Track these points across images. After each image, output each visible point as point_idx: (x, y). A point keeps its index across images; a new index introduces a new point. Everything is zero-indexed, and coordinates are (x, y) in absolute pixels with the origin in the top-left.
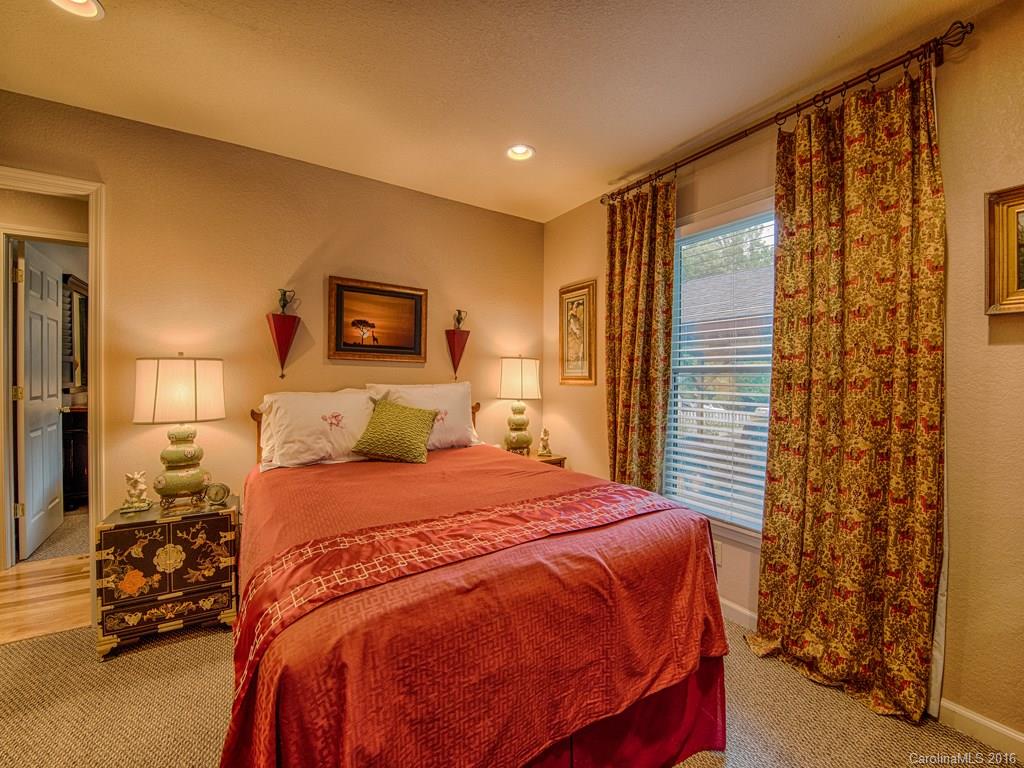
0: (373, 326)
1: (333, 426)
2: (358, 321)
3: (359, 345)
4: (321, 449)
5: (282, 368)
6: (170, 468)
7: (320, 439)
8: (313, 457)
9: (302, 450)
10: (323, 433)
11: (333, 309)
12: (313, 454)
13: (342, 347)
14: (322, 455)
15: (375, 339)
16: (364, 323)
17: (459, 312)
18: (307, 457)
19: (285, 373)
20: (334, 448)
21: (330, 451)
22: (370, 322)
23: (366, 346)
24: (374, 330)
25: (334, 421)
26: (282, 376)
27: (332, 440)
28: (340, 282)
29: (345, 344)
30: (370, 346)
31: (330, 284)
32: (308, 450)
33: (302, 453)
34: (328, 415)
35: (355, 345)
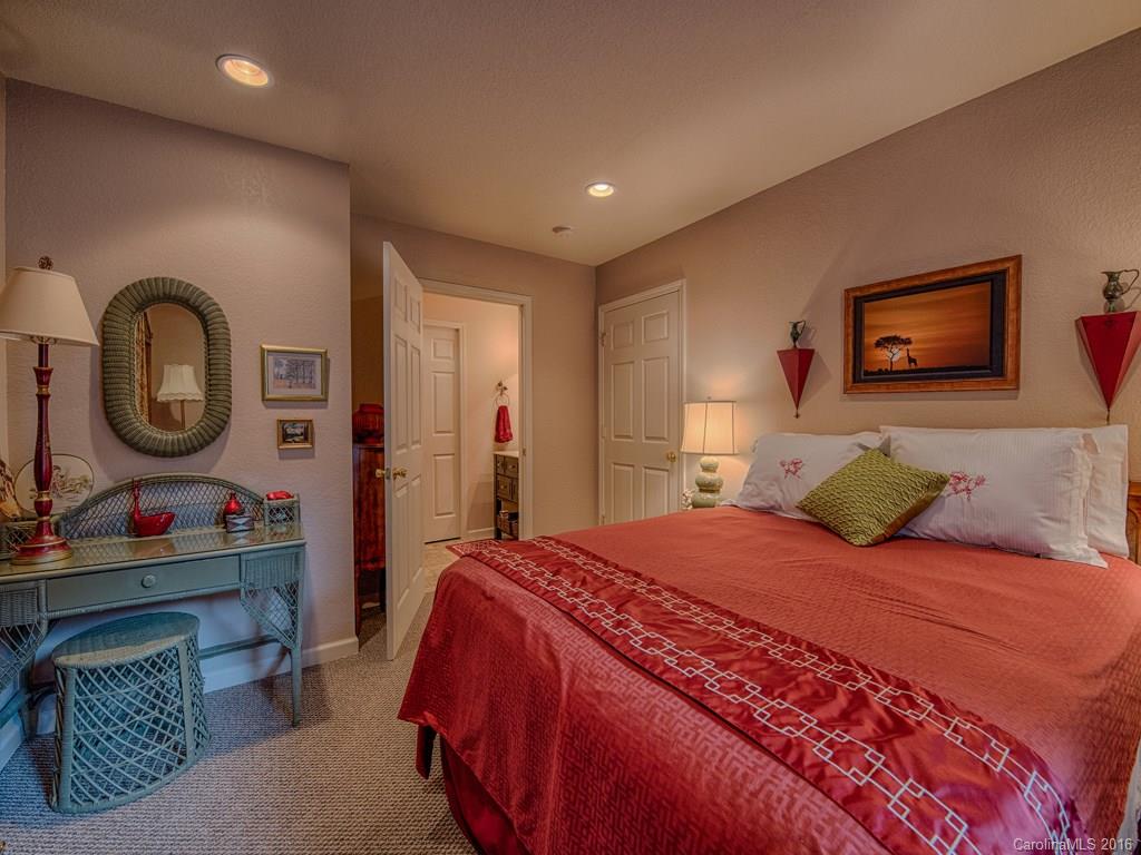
0: (908, 342)
1: (790, 475)
2: (884, 339)
3: (887, 372)
4: (771, 497)
5: (797, 406)
6: (701, 490)
7: (772, 485)
8: (763, 503)
9: (754, 493)
10: (777, 479)
11: (851, 330)
12: (763, 501)
13: (863, 377)
14: (772, 503)
15: (911, 360)
16: (894, 340)
17: (1111, 276)
18: (758, 502)
19: (800, 412)
20: (784, 499)
21: (779, 500)
22: (904, 337)
23: (897, 372)
24: (909, 347)
25: (792, 468)
26: (797, 416)
27: (785, 491)
28: (858, 294)
29: (867, 373)
30: (905, 372)
31: (847, 299)
32: (759, 494)
33: (753, 496)
34: (788, 459)
35: (880, 372)
